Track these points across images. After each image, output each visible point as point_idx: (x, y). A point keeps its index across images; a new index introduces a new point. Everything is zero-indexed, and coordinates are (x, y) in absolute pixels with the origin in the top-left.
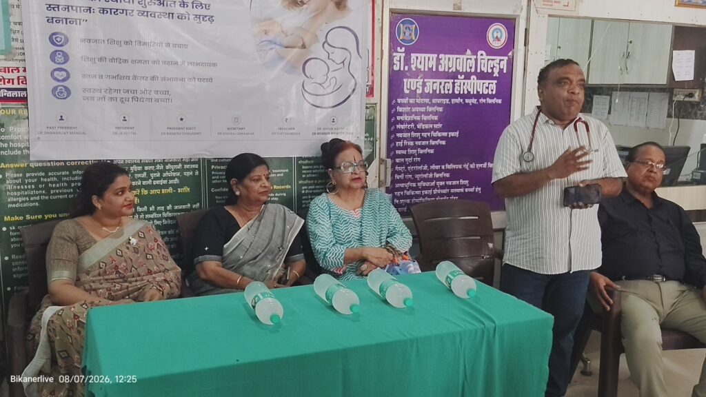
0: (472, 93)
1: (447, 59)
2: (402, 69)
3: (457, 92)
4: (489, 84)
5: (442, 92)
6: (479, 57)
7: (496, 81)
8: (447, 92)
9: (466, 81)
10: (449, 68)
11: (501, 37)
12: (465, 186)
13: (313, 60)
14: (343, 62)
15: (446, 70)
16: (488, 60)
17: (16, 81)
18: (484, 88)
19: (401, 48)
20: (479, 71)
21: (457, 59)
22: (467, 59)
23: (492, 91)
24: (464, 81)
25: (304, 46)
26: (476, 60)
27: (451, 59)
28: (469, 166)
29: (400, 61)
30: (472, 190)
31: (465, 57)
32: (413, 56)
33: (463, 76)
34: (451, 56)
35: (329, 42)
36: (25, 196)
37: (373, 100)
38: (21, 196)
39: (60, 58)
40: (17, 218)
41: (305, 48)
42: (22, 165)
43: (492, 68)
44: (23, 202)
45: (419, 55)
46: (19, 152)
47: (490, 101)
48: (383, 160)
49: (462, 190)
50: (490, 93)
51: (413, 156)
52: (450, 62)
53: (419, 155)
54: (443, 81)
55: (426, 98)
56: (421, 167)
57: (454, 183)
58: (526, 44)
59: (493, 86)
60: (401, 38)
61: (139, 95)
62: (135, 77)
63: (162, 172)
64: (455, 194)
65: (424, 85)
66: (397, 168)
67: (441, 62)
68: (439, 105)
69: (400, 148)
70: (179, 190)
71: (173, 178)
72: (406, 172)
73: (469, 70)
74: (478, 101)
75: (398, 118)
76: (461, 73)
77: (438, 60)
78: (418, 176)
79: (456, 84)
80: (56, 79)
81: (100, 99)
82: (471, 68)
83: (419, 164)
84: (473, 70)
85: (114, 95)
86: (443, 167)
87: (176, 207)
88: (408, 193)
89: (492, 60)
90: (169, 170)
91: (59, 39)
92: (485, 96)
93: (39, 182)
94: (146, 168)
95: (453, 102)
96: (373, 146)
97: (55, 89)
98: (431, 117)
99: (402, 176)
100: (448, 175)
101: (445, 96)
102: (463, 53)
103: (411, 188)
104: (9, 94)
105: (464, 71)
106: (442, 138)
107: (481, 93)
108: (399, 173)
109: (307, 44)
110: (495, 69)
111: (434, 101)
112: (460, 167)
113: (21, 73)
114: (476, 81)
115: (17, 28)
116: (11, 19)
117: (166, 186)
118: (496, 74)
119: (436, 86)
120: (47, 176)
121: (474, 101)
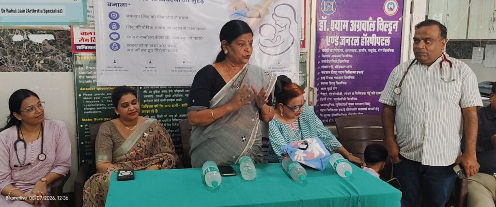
0: (373, 45)
1: (355, 23)
2: (325, 30)
3: (362, 45)
4: (385, 39)
5: (352, 45)
6: (378, 22)
7: (390, 37)
8: (355, 45)
9: (369, 38)
10: (357, 29)
11: (394, 8)
12: (368, 106)
13: (265, 25)
14: (285, 26)
15: (355, 30)
16: (385, 23)
17: (90, 40)
18: (382, 42)
19: (324, 17)
20: (378, 30)
21: (362, 23)
22: (370, 23)
23: (387, 43)
24: (367, 37)
25: (260, 16)
26: (376, 24)
27: (358, 23)
28: (371, 93)
29: (323, 25)
30: (373, 109)
31: (368, 22)
32: (333, 22)
33: (367, 34)
34: (358, 21)
35: (276, 14)
36: (93, 107)
37: (304, 50)
38: (91, 107)
39: (114, 27)
40: (89, 120)
41: (261, 17)
42: (92, 89)
43: (387, 29)
44: (92, 110)
45: (336, 21)
46: (91, 82)
47: (385, 50)
48: (312, 89)
49: (366, 109)
50: (386, 45)
51: (332, 86)
52: (357, 25)
53: (336, 86)
54: (353, 38)
55: (341, 48)
56: (338, 94)
57: (360, 104)
58: (411, 12)
59: (388, 40)
60: (324, 10)
61: (159, 48)
62: (157, 37)
63: (172, 94)
64: (361, 111)
65: (340, 40)
66: (321, 93)
67: (352, 25)
68: (350, 53)
69: (323, 81)
70: (182, 105)
71: (179, 98)
72: (328, 96)
73: (371, 30)
74: (377, 51)
75: (322, 61)
76: (365, 33)
77: (349, 24)
78: (335, 99)
79: (362, 40)
80: (112, 39)
81: (136, 50)
82: (372, 29)
83: (336, 91)
84: (374, 30)
85: (145, 48)
86: (353, 94)
87: (180, 116)
88: (329, 110)
89: (387, 23)
90: (176, 93)
91: (114, 16)
92: (381, 47)
93: (101, 99)
94: (163, 91)
95: (359, 51)
96: (305, 79)
97: (111, 45)
98: (344, 61)
99: (325, 99)
100: (356, 99)
101: (354, 47)
102: (367, 19)
103: (331, 107)
104: (86, 48)
105: (368, 31)
106: (352, 75)
107: (379, 45)
108: (323, 97)
109: (262, 15)
110: (389, 29)
111: (347, 50)
112: (365, 93)
113: (93, 36)
114: (376, 37)
115: (91, 9)
116: (88, 4)
117: (175, 103)
118: (390, 33)
119: (348, 41)
120: (106, 96)
121: (374, 50)
